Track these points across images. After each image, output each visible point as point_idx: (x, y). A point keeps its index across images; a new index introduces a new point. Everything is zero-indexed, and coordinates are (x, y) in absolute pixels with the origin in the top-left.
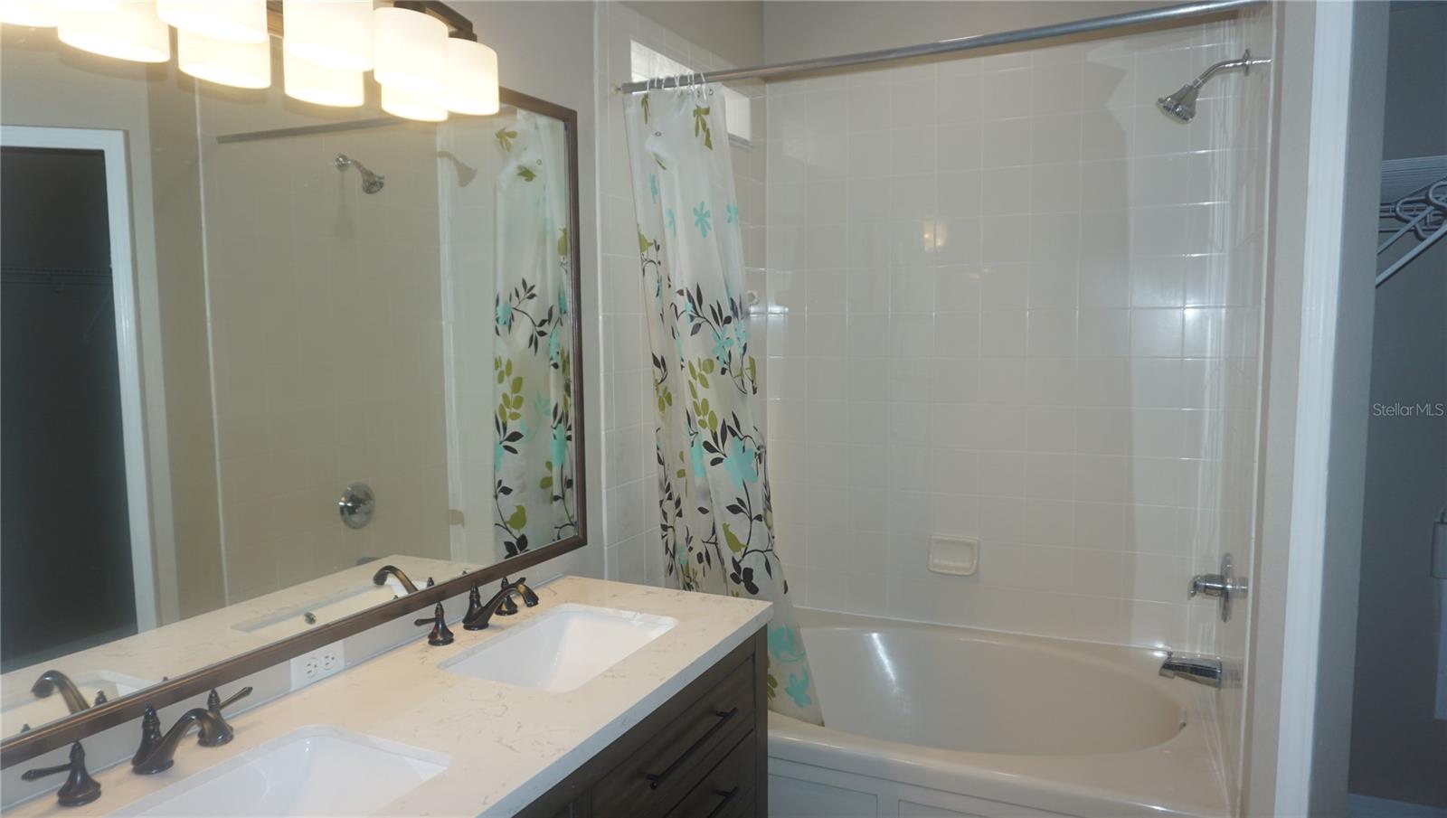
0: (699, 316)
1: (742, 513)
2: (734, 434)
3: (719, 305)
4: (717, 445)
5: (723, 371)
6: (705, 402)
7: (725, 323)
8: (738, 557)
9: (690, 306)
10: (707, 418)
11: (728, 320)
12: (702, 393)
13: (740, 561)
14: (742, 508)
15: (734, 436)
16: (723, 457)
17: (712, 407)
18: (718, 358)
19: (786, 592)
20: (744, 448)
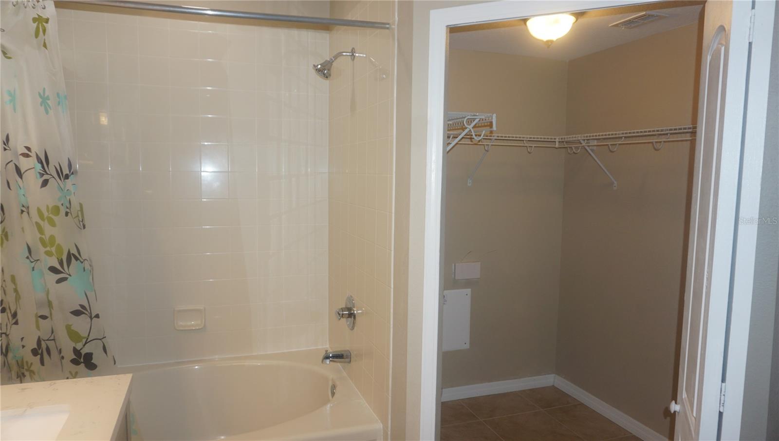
0: (47, 174)
1: (84, 315)
2: (77, 259)
3: (60, 165)
4: (64, 270)
5: (67, 214)
6: (52, 238)
7: (65, 179)
8: (79, 346)
9: (39, 166)
10: (53, 249)
11: (67, 177)
12: (49, 230)
13: (81, 349)
14: (84, 311)
15: (77, 260)
16: (67, 276)
17: (59, 240)
18: (62, 205)
19: (115, 364)
20: (84, 268)
